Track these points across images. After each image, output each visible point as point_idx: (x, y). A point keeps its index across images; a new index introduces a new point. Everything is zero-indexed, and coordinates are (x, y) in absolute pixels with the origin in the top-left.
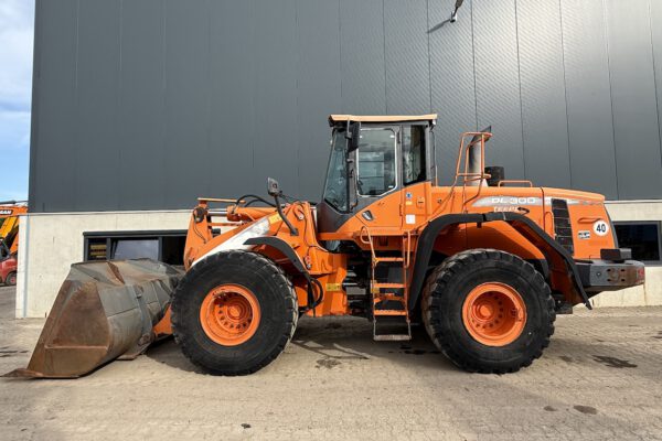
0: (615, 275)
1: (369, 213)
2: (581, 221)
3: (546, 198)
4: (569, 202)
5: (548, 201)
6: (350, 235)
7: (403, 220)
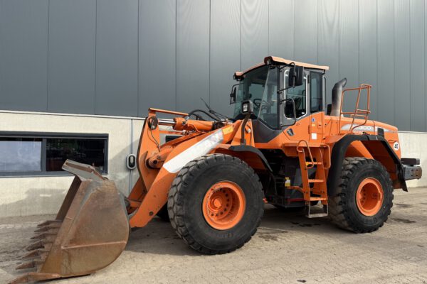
0: (414, 173)
1: (291, 130)
2: (389, 142)
4: (385, 130)
5: (376, 129)
6: (280, 145)
7: (310, 136)
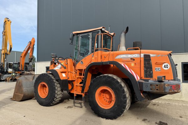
0: (154, 87)
1: (82, 61)
2: (156, 64)
3: (141, 54)
4: (151, 55)
5: (142, 55)
